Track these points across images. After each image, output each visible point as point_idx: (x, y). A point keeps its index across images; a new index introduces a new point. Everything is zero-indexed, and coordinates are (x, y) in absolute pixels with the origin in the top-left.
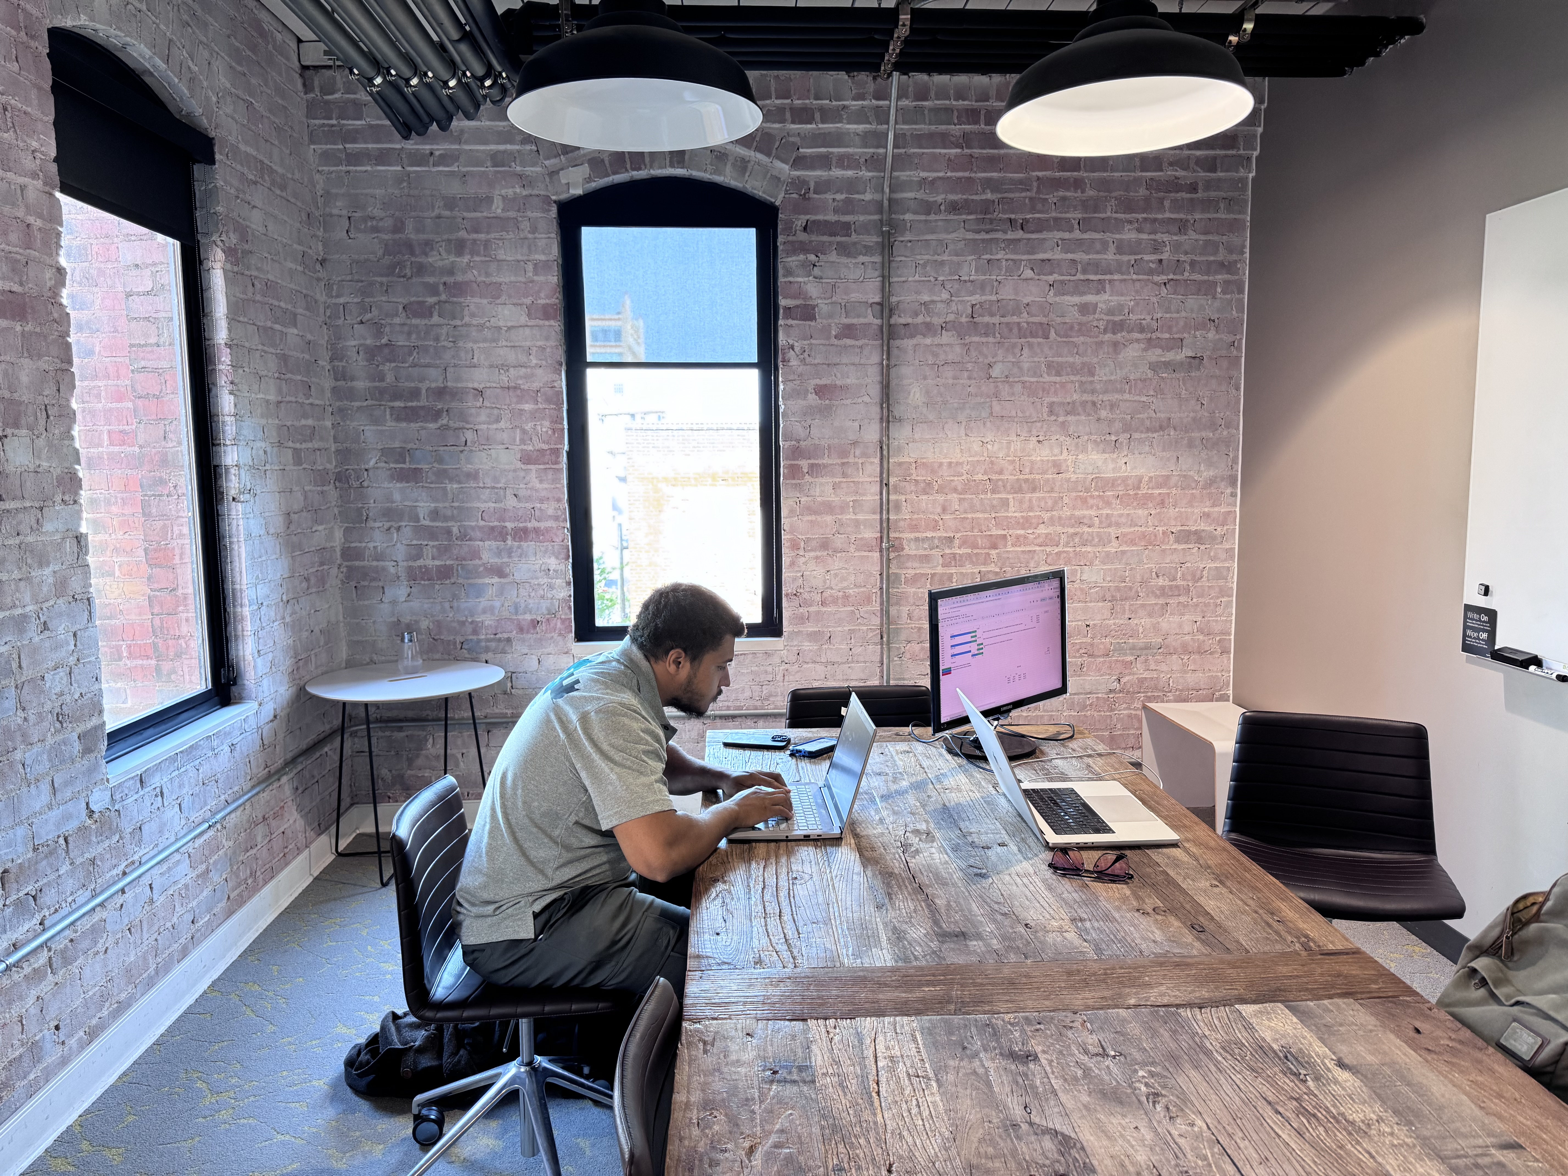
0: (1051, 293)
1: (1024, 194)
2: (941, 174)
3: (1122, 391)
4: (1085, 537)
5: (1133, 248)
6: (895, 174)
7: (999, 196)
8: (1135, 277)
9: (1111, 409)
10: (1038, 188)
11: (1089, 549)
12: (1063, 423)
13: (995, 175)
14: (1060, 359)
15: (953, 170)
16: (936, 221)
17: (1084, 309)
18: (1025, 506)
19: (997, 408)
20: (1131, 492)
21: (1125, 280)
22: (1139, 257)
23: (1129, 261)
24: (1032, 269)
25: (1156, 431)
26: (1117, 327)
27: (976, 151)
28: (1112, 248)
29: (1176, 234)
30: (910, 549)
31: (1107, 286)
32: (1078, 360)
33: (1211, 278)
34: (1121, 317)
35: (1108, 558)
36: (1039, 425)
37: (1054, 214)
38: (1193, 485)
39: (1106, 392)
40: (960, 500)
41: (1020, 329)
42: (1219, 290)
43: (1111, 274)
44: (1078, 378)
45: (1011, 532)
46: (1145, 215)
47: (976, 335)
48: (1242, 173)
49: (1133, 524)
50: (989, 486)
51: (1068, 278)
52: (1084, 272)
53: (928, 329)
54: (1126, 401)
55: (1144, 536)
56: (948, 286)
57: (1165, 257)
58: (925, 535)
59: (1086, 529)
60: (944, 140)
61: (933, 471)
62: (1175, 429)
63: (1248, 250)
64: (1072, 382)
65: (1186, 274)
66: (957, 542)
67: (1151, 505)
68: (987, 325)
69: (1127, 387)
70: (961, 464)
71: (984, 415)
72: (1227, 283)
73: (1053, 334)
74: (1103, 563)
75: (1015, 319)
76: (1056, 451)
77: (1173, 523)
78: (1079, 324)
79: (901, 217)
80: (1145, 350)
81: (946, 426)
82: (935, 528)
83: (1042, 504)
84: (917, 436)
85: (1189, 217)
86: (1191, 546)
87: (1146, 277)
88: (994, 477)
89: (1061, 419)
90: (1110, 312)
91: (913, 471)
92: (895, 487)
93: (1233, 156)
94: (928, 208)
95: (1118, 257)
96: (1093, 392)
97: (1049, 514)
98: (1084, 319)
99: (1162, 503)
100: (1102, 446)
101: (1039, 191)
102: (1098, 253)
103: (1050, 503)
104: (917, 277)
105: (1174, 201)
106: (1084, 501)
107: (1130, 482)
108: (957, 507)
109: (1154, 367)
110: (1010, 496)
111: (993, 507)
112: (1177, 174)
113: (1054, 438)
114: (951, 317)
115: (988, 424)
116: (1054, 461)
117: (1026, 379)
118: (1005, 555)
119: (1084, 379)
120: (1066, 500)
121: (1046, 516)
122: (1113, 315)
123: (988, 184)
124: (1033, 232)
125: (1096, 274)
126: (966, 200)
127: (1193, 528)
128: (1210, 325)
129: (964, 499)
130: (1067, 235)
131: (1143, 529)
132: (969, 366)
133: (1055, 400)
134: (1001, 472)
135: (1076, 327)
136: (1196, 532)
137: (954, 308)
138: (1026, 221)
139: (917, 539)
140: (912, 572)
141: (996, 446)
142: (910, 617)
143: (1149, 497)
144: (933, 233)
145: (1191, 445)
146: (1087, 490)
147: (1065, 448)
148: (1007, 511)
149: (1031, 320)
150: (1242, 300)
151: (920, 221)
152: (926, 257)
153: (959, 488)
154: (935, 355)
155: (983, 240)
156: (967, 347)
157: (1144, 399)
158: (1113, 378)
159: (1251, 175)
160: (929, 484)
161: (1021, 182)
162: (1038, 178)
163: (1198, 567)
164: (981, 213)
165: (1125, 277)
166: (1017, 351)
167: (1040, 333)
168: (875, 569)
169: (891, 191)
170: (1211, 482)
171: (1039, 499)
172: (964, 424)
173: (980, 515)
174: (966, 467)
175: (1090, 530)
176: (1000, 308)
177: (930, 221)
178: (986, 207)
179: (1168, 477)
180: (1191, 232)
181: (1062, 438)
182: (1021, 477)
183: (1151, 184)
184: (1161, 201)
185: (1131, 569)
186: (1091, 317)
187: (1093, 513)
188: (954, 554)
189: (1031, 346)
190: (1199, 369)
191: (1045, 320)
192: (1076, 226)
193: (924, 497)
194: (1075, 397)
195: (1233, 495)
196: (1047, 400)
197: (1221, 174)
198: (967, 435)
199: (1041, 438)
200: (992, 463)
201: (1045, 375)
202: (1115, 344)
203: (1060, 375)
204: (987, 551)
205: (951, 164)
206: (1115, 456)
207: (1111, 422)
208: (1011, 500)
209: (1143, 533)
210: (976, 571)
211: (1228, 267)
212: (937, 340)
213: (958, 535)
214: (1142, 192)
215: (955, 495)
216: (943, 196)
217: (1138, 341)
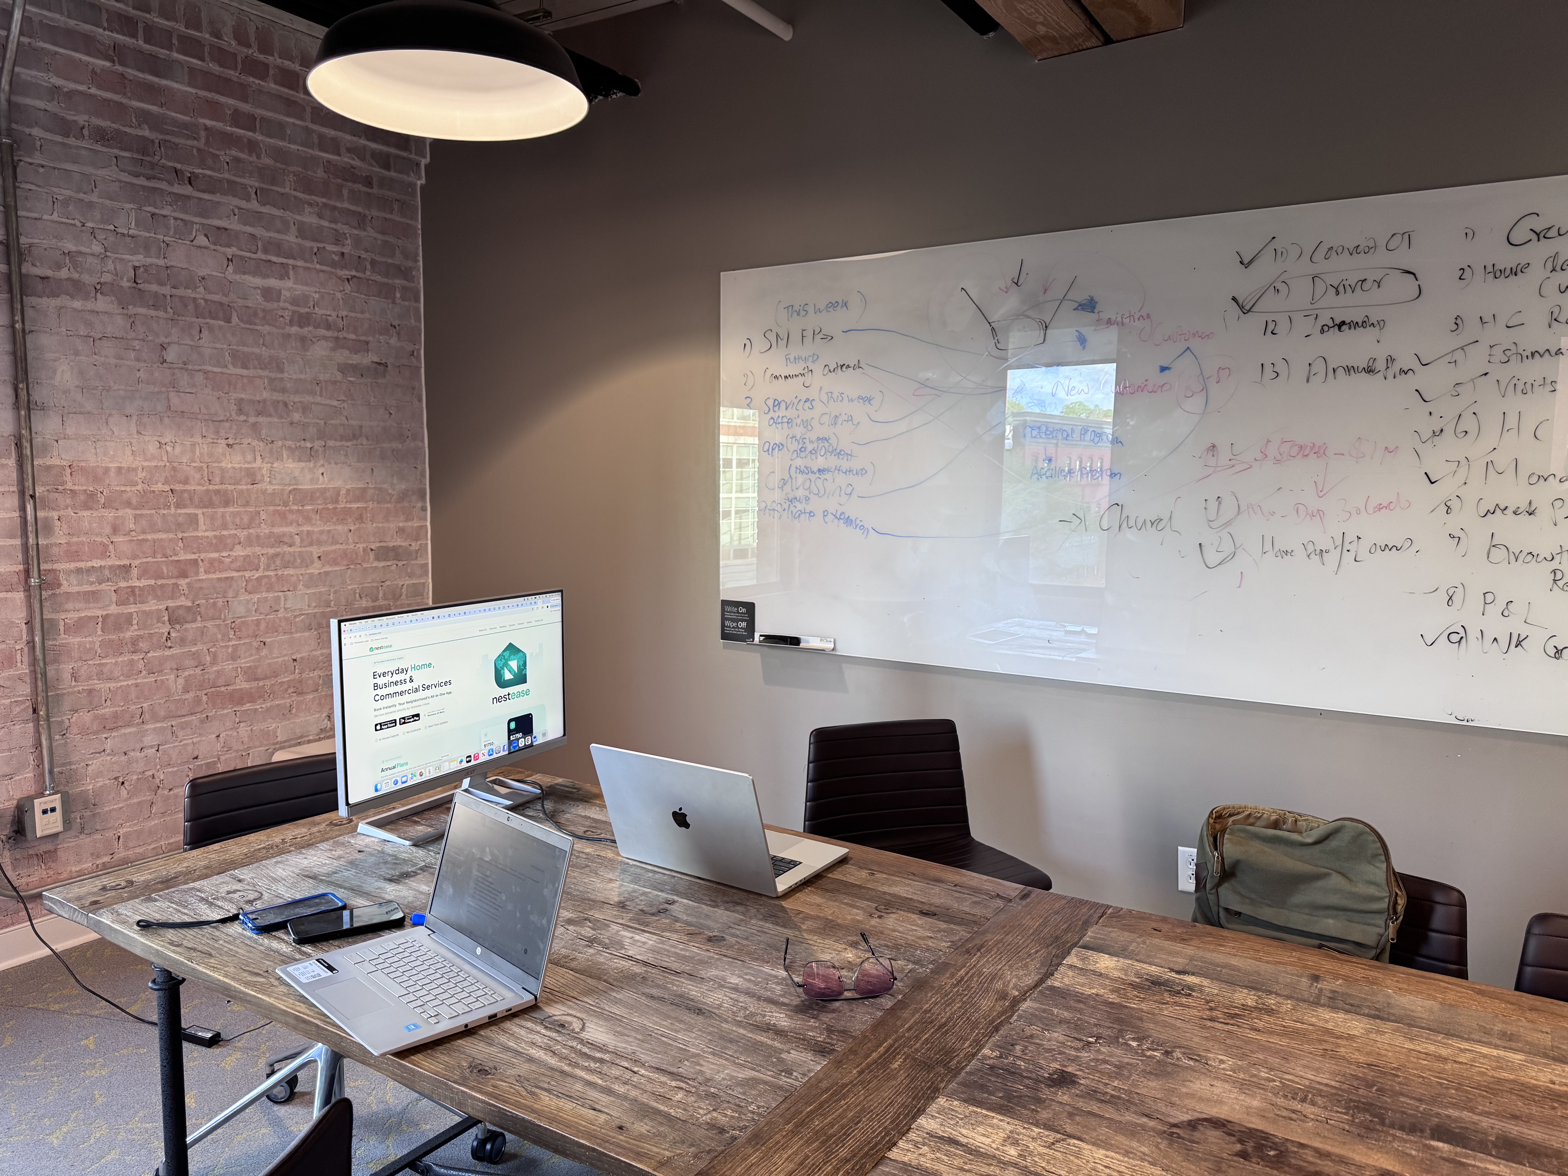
0: (230, 269)
1: (190, 142)
2: (82, 88)
3: (312, 393)
4: (287, 557)
5: (315, 235)
6: (17, 69)
7: (161, 137)
8: (318, 266)
9: (304, 413)
10: (207, 139)
11: (291, 571)
12: (254, 425)
13: (154, 108)
14: (245, 349)
15: (100, 87)
16: (77, 147)
17: (268, 294)
18: (218, 522)
19: (175, 400)
20: (330, 506)
21: (309, 268)
22: (321, 245)
23: (312, 248)
24: (206, 236)
25: (348, 440)
26: (303, 320)
27: (131, 72)
28: (293, 230)
29: (355, 228)
30: (70, 585)
31: (291, 273)
32: (264, 352)
33: (390, 281)
34: (307, 310)
35: (312, 581)
36: (227, 424)
37: (226, 176)
38: (388, 498)
39: (296, 392)
40: (136, 517)
41: (197, 306)
42: (398, 295)
43: (295, 259)
44: (265, 373)
45: (203, 556)
46: (324, 200)
47: (141, 306)
48: (412, 178)
49: (335, 542)
50: (172, 500)
51: (248, 254)
52: (266, 251)
53: (76, 288)
54: (318, 404)
55: (345, 553)
56: (101, 236)
57: (346, 250)
58: (90, 564)
59: (287, 549)
60: (87, 44)
61: (97, 479)
62: (367, 439)
63: (420, 258)
64: (260, 377)
65: (368, 273)
66: (135, 572)
67: (350, 520)
68: (156, 295)
69: (318, 389)
70: (135, 470)
71: (159, 408)
72: (404, 289)
73: (235, 319)
74: (307, 586)
75: (189, 293)
76: (249, 457)
77: (372, 539)
78: (264, 310)
79: (27, 130)
80: (334, 349)
81: (111, 420)
82: (104, 555)
83: (238, 521)
84: (70, 431)
85: (367, 212)
86: (389, 563)
87: (329, 269)
88: (178, 487)
89: (252, 420)
90: (295, 302)
91: (68, 478)
92: (43, 499)
93: (404, 158)
94: (66, 128)
95: (300, 241)
96: (284, 391)
97: (245, 533)
98: (269, 306)
99: (360, 519)
100: (297, 453)
101: (207, 143)
102: (278, 232)
103: (246, 519)
104: (55, 217)
105: (352, 191)
106: (283, 516)
107: (328, 494)
108: (132, 526)
109: (344, 369)
110: (199, 512)
111: (179, 525)
112: (352, 162)
113: (246, 441)
114: (107, 278)
115: (166, 420)
116: (247, 469)
117: (210, 368)
118: (198, 585)
119: (273, 375)
120: (263, 516)
121: (242, 534)
122: (298, 306)
123: (145, 118)
124: (204, 191)
125: (278, 255)
126: (117, 131)
127: (391, 544)
128: (392, 331)
129: (141, 515)
130: (243, 204)
131: (344, 547)
132: (136, 343)
133: (243, 396)
134: (186, 481)
135: (261, 314)
136: (394, 549)
137: (111, 266)
138: (196, 176)
139: (79, 571)
140: (75, 615)
141: (178, 449)
142: (75, 677)
143: (347, 512)
144: (75, 162)
145: (383, 457)
146: (286, 504)
147: (258, 454)
148: (196, 529)
149: (209, 297)
150: (418, 309)
151: (56, 143)
152: (68, 193)
153: (134, 501)
154: (89, 324)
155: (144, 187)
156: (132, 320)
157: (335, 403)
158: (303, 377)
159: (419, 183)
160: (92, 496)
161: (185, 126)
162: (206, 128)
163: (397, 585)
164: (138, 152)
165: (308, 265)
166: (195, 332)
167: (221, 315)
168: (19, 616)
169: (11, 91)
170: (403, 496)
171: (234, 515)
172: (135, 418)
173: (163, 536)
174: (141, 475)
175: (291, 550)
176: (167, 275)
177: (70, 147)
178: (144, 147)
179: (364, 490)
180: (369, 229)
181: (255, 443)
182: (211, 487)
183: (328, 166)
184: (340, 187)
185: (335, 592)
186: (275, 305)
187: (292, 529)
188: (133, 589)
189: (211, 329)
190: (385, 377)
191: (225, 300)
192: (254, 196)
193: (86, 513)
194: (265, 395)
195: (424, 509)
196: (234, 396)
197: (393, 174)
198: (139, 433)
199: (231, 441)
200: (174, 469)
201: (230, 366)
202: (303, 339)
203: (247, 368)
204: (173, 581)
205: (95, 77)
206: (312, 465)
207: (305, 426)
208: (200, 516)
209: (345, 551)
210: (162, 607)
211: (406, 273)
212: (90, 305)
213: (136, 562)
214: (320, 173)
215: (129, 511)
216: (86, 117)
217: (325, 338)
